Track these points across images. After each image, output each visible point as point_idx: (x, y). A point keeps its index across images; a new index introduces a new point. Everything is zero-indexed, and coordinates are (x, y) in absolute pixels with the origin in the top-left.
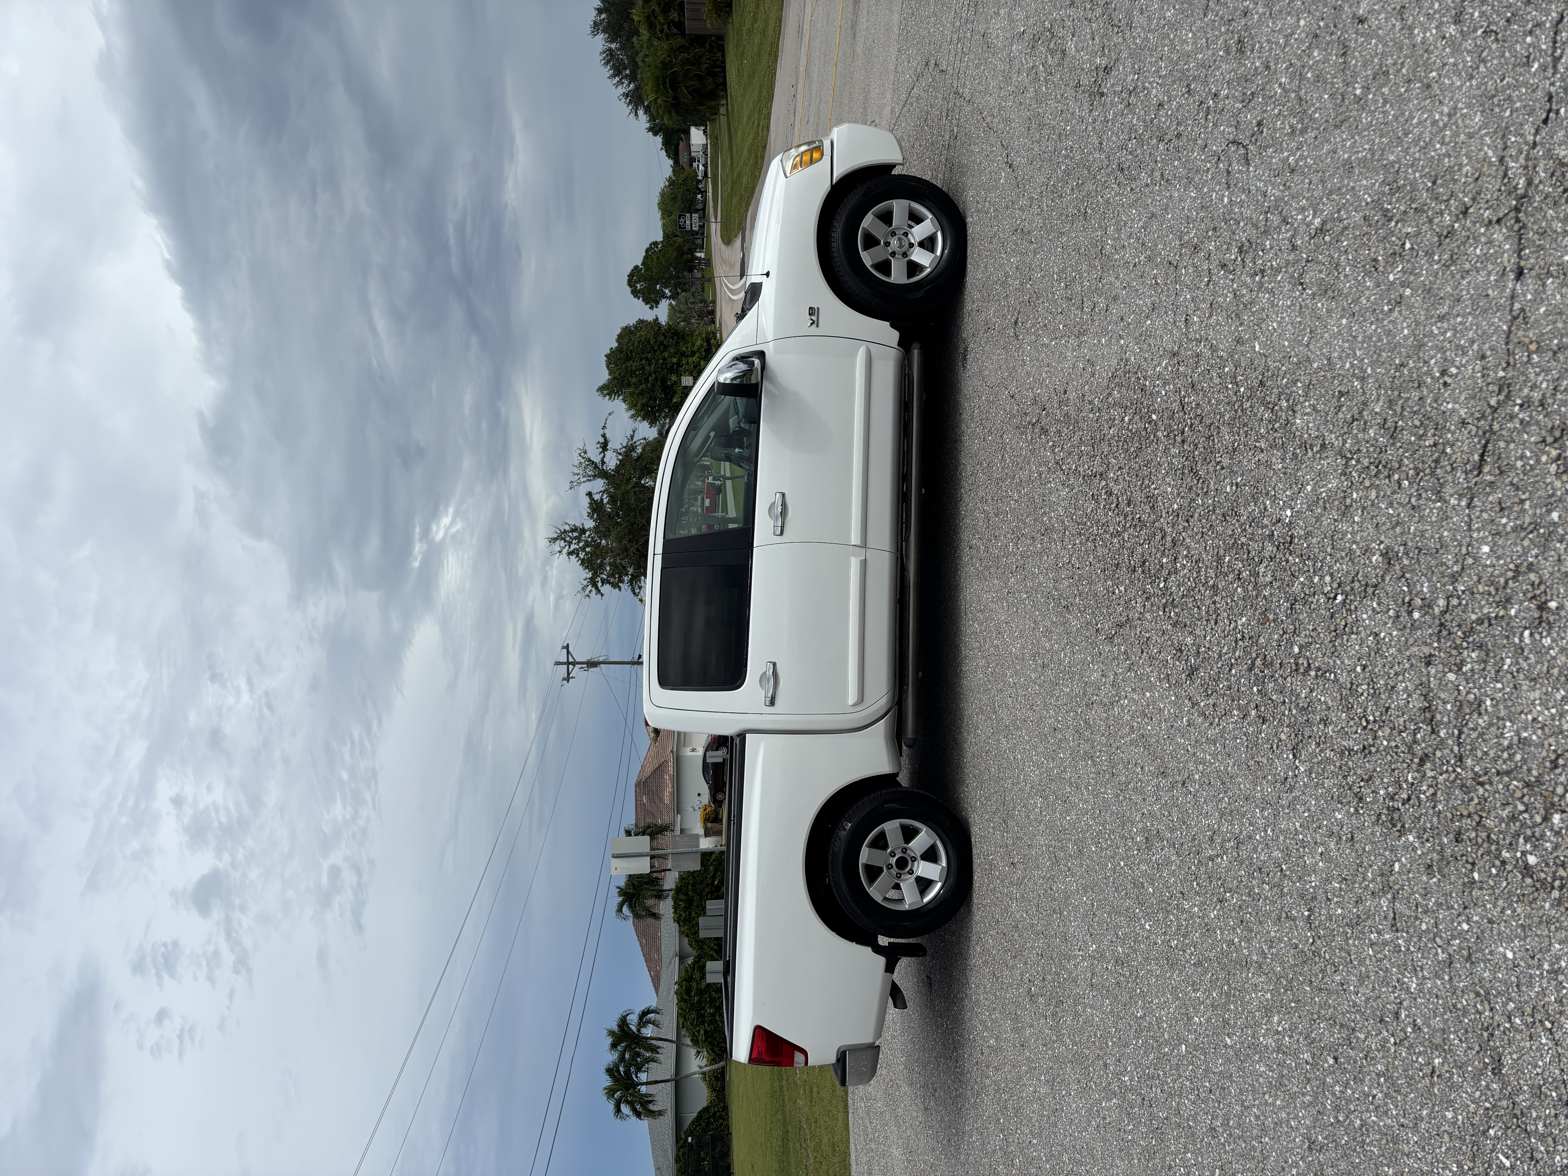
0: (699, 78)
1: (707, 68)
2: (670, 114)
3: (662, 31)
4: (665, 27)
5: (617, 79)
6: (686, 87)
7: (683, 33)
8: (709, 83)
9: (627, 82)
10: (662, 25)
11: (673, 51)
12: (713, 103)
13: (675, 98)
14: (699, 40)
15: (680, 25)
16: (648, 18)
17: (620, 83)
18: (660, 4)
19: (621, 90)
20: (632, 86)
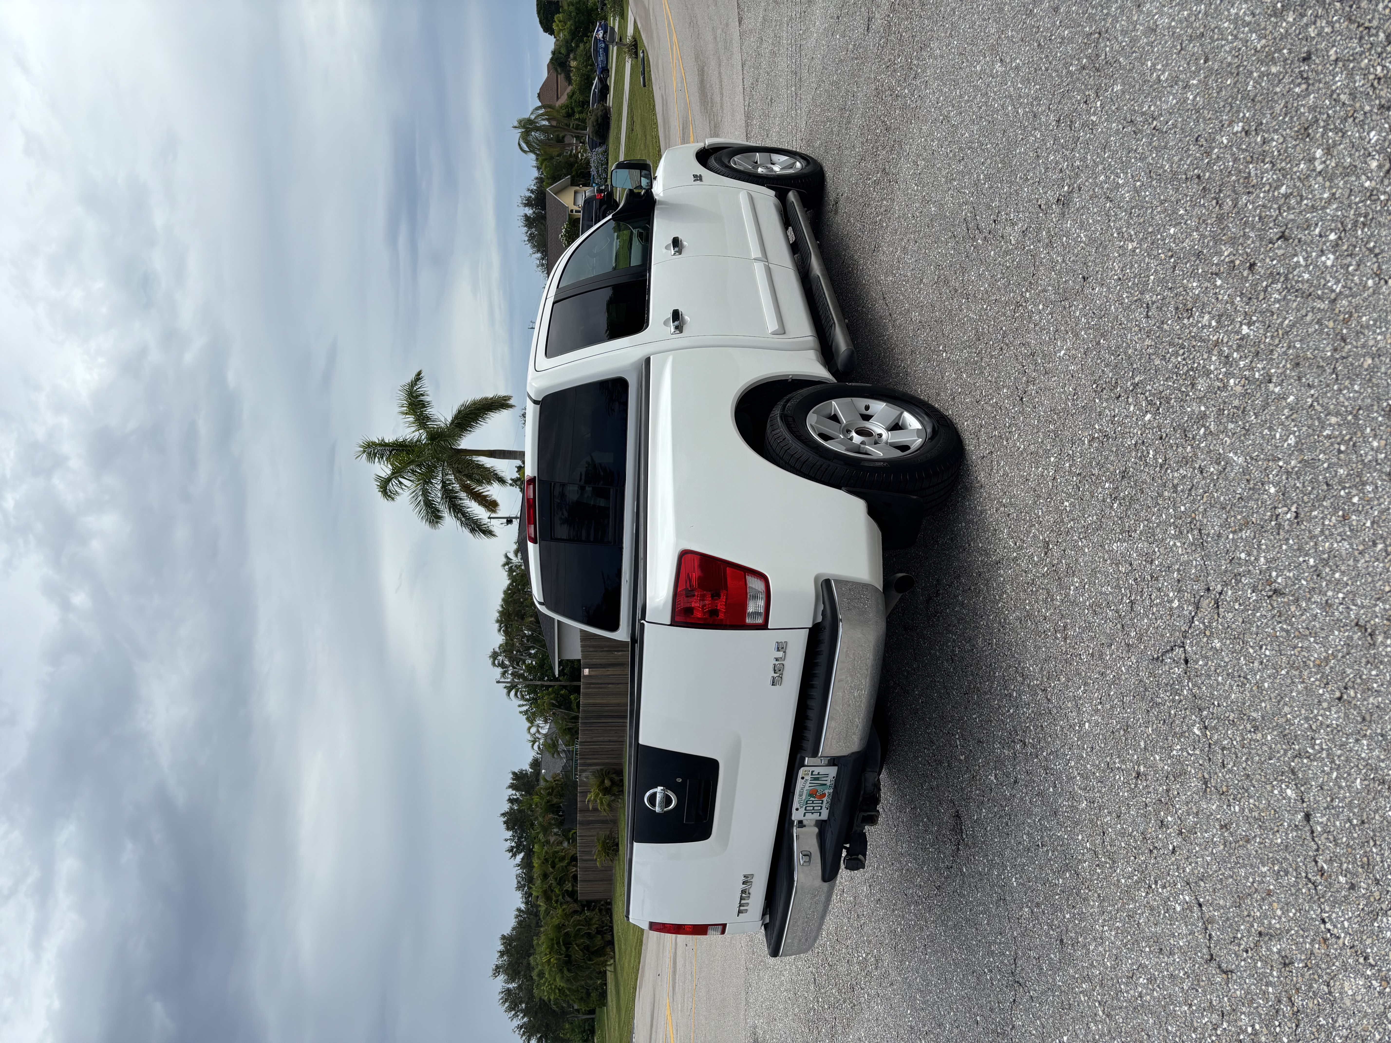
0: (589, 935)
1: (597, 928)
2: (563, 973)
3: (557, 902)
4: (560, 897)
5: (513, 1012)
6: (578, 946)
7: (576, 901)
8: (598, 941)
9: (521, 1015)
10: (557, 896)
11: (567, 916)
12: (602, 959)
13: (568, 956)
14: (588, 905)
15: (572, 894)
16: (545, 892)
17: (516, 1015)
18: (556, 879)
19: (517, 1022)
20: (525, 1019)
